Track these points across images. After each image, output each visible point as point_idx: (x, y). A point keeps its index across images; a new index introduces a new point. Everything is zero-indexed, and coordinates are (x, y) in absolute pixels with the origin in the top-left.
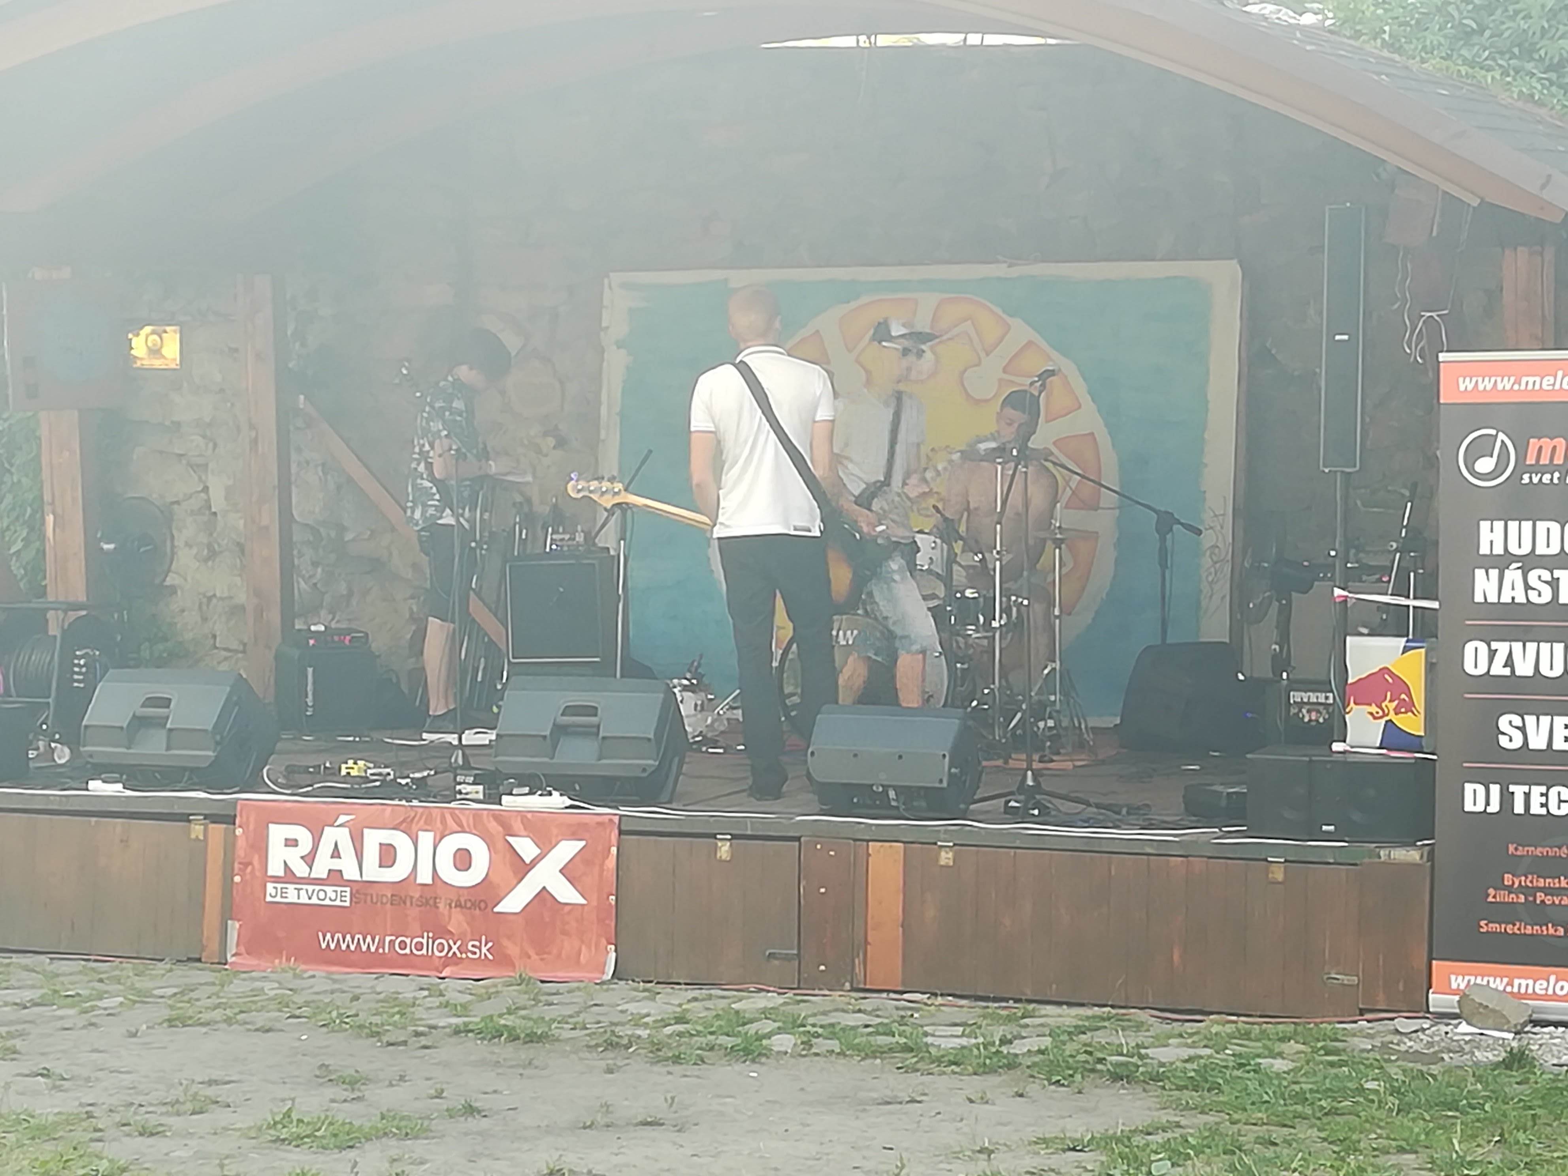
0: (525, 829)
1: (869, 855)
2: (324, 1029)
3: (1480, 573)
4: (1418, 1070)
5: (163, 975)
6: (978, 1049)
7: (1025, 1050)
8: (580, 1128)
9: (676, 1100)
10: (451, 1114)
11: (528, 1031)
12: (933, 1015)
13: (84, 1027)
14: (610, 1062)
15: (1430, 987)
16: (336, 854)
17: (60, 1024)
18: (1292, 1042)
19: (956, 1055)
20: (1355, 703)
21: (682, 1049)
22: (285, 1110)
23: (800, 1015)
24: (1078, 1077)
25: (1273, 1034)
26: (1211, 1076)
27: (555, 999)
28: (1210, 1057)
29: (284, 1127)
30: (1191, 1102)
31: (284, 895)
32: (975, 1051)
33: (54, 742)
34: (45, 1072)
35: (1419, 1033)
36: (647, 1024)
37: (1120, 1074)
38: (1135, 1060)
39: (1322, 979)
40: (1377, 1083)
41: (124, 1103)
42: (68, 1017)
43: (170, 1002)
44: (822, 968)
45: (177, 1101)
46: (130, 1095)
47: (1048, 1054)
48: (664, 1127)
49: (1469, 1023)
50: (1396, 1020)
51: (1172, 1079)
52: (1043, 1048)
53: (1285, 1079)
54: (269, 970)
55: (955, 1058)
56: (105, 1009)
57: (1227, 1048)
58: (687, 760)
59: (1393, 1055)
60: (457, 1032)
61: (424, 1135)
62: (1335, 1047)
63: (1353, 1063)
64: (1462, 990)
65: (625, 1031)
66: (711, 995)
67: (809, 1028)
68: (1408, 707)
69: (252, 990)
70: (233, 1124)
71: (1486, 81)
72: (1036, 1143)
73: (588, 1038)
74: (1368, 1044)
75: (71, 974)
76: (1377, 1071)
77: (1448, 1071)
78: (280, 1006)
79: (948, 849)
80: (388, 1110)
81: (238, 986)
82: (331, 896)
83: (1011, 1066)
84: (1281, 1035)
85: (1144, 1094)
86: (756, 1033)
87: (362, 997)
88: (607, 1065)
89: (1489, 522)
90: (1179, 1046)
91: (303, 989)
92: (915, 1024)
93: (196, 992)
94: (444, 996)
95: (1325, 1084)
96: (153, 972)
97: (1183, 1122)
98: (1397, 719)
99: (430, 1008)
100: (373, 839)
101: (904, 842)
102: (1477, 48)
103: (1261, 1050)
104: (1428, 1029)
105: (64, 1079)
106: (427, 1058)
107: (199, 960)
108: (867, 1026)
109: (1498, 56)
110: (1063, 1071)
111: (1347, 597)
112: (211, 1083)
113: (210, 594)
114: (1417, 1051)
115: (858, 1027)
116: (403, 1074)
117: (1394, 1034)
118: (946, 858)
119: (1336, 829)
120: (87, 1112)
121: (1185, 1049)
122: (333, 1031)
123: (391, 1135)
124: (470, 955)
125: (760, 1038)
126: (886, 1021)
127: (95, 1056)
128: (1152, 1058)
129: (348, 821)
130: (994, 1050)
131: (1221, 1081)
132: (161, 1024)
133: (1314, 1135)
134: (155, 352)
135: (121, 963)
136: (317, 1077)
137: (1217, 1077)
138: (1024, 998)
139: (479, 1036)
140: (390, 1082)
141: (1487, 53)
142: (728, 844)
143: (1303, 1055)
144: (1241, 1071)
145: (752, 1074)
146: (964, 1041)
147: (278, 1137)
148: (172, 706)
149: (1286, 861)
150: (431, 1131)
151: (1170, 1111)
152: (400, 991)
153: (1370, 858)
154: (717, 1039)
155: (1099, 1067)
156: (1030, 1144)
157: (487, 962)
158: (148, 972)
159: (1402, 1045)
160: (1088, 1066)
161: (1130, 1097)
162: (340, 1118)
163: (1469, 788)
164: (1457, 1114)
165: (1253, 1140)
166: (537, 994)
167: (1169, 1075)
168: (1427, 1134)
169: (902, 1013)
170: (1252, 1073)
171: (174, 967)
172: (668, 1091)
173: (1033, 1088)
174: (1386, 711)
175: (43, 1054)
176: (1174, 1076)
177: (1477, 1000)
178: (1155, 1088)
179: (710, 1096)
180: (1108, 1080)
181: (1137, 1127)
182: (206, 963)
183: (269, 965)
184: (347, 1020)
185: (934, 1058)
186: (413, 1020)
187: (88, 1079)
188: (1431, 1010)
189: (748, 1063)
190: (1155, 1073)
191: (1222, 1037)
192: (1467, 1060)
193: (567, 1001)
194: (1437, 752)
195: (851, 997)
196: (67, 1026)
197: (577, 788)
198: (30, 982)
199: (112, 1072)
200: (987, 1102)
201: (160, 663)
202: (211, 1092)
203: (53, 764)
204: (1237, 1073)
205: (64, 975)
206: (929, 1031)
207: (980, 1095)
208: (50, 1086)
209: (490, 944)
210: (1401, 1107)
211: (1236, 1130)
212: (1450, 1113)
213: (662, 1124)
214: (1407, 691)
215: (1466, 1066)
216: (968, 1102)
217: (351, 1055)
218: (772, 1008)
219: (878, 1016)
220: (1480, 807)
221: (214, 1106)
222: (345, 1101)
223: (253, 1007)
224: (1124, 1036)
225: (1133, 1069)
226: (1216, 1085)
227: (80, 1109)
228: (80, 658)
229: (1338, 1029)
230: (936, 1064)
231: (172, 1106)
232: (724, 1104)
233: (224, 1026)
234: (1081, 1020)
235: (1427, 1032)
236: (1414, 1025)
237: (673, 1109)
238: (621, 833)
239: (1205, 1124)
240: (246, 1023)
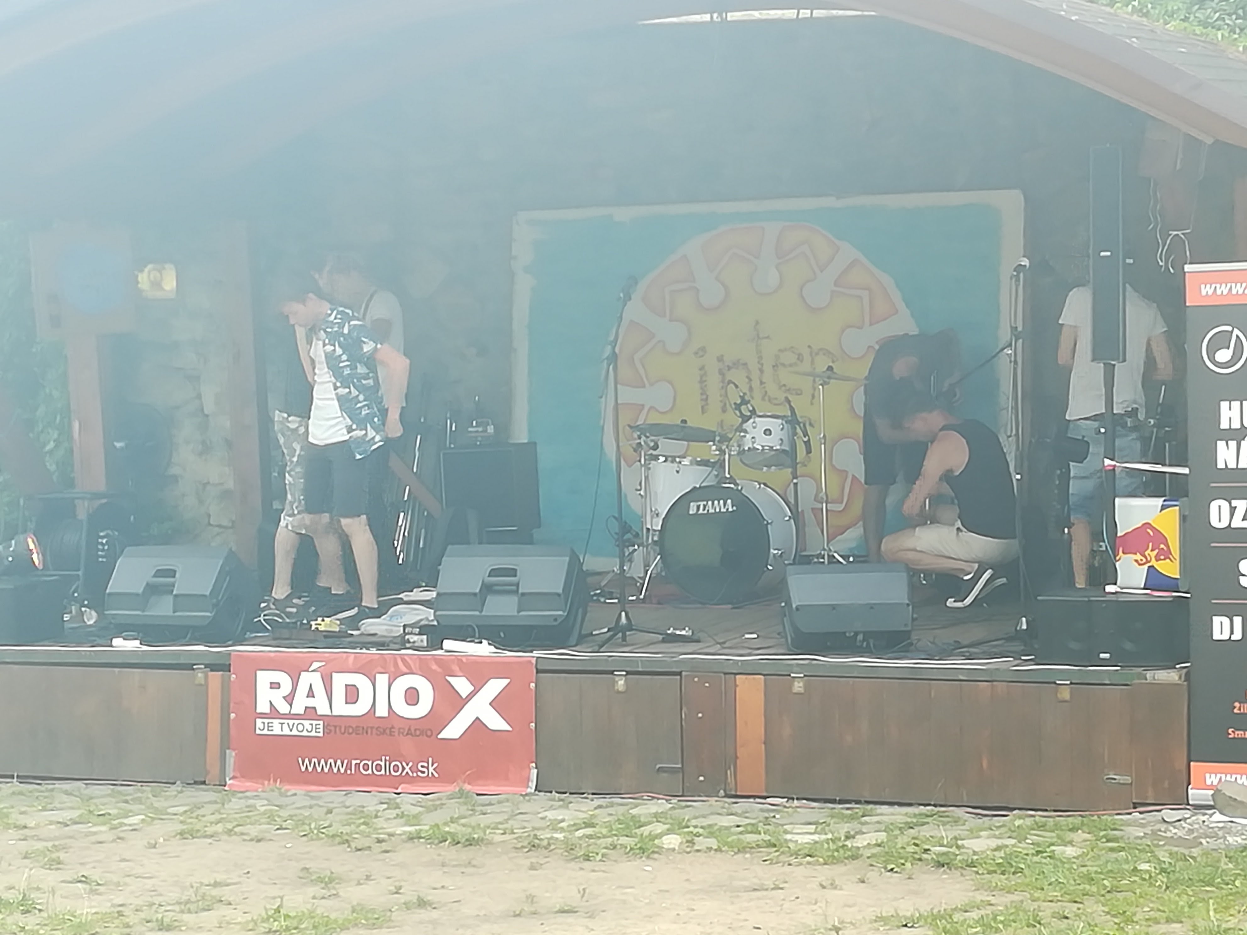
0: (460, 669)
1: (736, 686)
2: (305, 838)
3: (1221, 445)
4: (1182, 853)
5: (176, 796)
6: (828, 844)
7: (865, 843)
8: (511, 916)
9: (587, 891)
10: (407, 906)
11: (467, 837)
12: (790, 815)
13: (114, 841)
14: (533, 860)
15: (1189, 784)
16: (311, 694)
17: (93, 839)
18: (1080, 831)
19: (810, 849)
20: (1123, 553)
21: (591, 848)
22: (275, 907)
23: (684, 819)
24: (908, 865)
25: (1064, 825)
26: (1016, 862)
27: (489, 809)
28: (1014, 846)
29: (275, 921)
30: (999, 884)
31: (270, 728)
32: (826, 846)
33: (85, 606)
34: (83, 879)
35: (1182, 822)
36: (562, 828)
37: (942, 862)
38: (954, 849)
39: (1103, 779)
40: (1148, 864)
41: (147, 904)
42: (101, 832)
43: (181, 818)
44: (701, 778)
45: (188, 902)
46: (151, 896)
47: (884, 847)
48: (578, 914)
49: (1221, 813)
50: (1163, 811)
51: (984, 865)
52: (879, 841)
53: (1074, 863)
54: (260, 790)
55: (809, 851)
56: (130, 825)
57: (1027, 838)
58: (589, 609)
59: (1160, 840)
60: (411, 839)
61: (385, 925)
62: (1115, 835)
63: (1129, 848)
64: (1215, 786)
65: (545, 835)
66: (612, 802)
67: (691, 829)
68: (1166, 554)
69: (247, 807)
70: (233, 919)
71: (1217, 38)
72: (876, 921)
73: (515, 841)
74: (1140, 832)
75: (103, 797)
76: (1149, 854)
77: (1206, 854)
78: (268, 820)
79: (799, 680)
80: (358, 904)
81: (235, 804)
82: (307, 728)
83: (855, 857)
84: (1071, 827)
85: (962, 878)
86: (650, 834)
87: (334, 811)
88: (531, 863)
89: (1228, 402)
90: (989, 837)
91: (287, 806)
92: (777, 823)
93: (202, 809)
94: (400, 808)
95: (1107, 867)
96: (167, 793)
97: (993, 900)
98: (1158, 565)
99: (389, 819)
100: (340, 681)
101: (764, 675)
102: (1209, 10)
103: (1055, 840)
104: (1189, 818)
105: (99, 884)
106: (387, 860)
107: (204, 783)
108: (738, 826)
109: (1226, 17)
110: (896, 861)
111: (1115, 466)
112: (216, 884)
113: (205, 481)
114: (1180, 837)
115: (731, 827)
116: (369, 874)
117: (1161, 823)
118: (798, 686)
119: (1111, 656)
120: (118, 912)
121: (994, 839)
122: (312, 840)
123: (360, 925)
124: (420, 774)
125: (653, 837)
126: (753, 821)
127: (123, 864)
128: (968, 848)
129: (320, 667)
130: (841, 844)
131: (1023, 866)
132: (175, 836)
133: (1099, 909)
134: (157, 285)
135: (142, 786)
136: (301, 878)
137: (1020, 863)
138: (863, 800)
139: (429, 841)
140: (359, 881)
141: (1217, 15)
142: (624, 678)
143: (1088, 843)
144: (1039, 856)
145: (647, 868)
146: (816, 837)
147: (270, 929)
148: (177, 575)
149: (1071, 683)
150: (393, 921)
151: (981, 891)
152: (365, 805)
153: (1139, 679)
154: (618, 840)
155: (925, 856)
156: (871, 922)
157: (433, 778)
158: (163, 793)
159: (1168, 833)
160: (917, 856)
161: (950, 881)
162: (319, 911)
163: (1216, 620)
164: (1213, 889)
165: (1050, 915)
166: (474, 805)
167: (982, 861)
168: (1190, 907)
169: (766, 815)
170: (1048, 859)
171: (184, 789)
172: (581, 884)
173: (872, 875)
174: (1149, 559)
175: (82, 864)
176: (985, 863)
177: (1228, 794)
178: (970, 873)
179: (614, 887)
180: (932, 867)
181: (957, 907)
182: (209, 785)
183: (261, 786)
184: (323, 831)
185: (792, 852)
186: (375, 829)
187: (118, 884)
188: (1191, 802)
189: (644, 859)
190: (970, 861)
191: (1023, 829)
192: (1221, 843)
193: (498, 811)
194: (1190, 591)
195: (726, 802)
196: (101, 840)
197: (502, 635)
198: (69, 805)
199: (137, 877)
200: (835, 888)
201: (166, 540)
202: (215, 892)
203: (83, 624)
204: (1036, 859)
205: (97, 797)
206: (789, 830)
207: (830, 882)
208: (88, 890)
209: (435, 765)
210: (1168, 885)
211: (1036, 907)
212: (1208, 888)
213: (576, 912)
214: (1165, 542)
215: (1220, 849)
216: (820, 888)
217: (327, 860)
218: (662, 813)
219: (746, 818)
220: (1226, 636)
221: (219, 904)
222: (323, 898)
223: (248, 821)
224: (945, 830)
225: (952, 857)
226: (1020, 870)
227: (112, 909)
228: (103, 537)
229: (1116, 820)
230: (794, 857)
231: (185, 906)
232: (625, 894)
233: (225, 837)
234: (910, 817)
235: (1188, 821)
236: (1178, 814)
237: (585, 899)
238: (538, 671)
239: (1012, 902)
240: (242, 834)
